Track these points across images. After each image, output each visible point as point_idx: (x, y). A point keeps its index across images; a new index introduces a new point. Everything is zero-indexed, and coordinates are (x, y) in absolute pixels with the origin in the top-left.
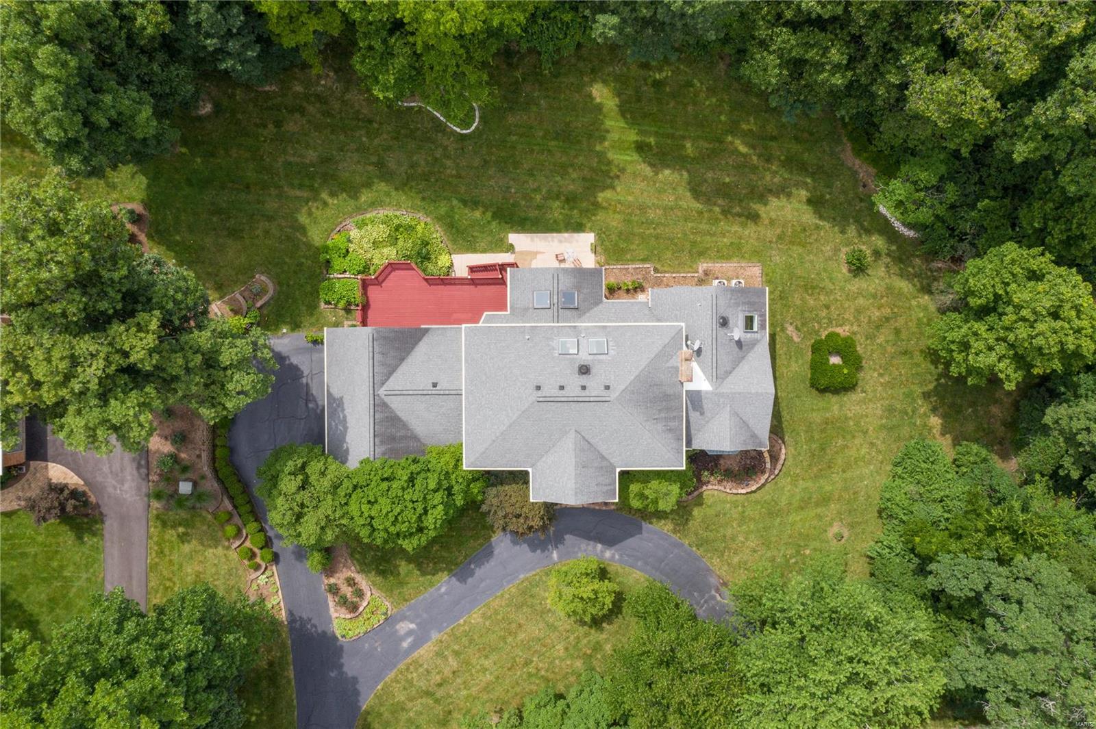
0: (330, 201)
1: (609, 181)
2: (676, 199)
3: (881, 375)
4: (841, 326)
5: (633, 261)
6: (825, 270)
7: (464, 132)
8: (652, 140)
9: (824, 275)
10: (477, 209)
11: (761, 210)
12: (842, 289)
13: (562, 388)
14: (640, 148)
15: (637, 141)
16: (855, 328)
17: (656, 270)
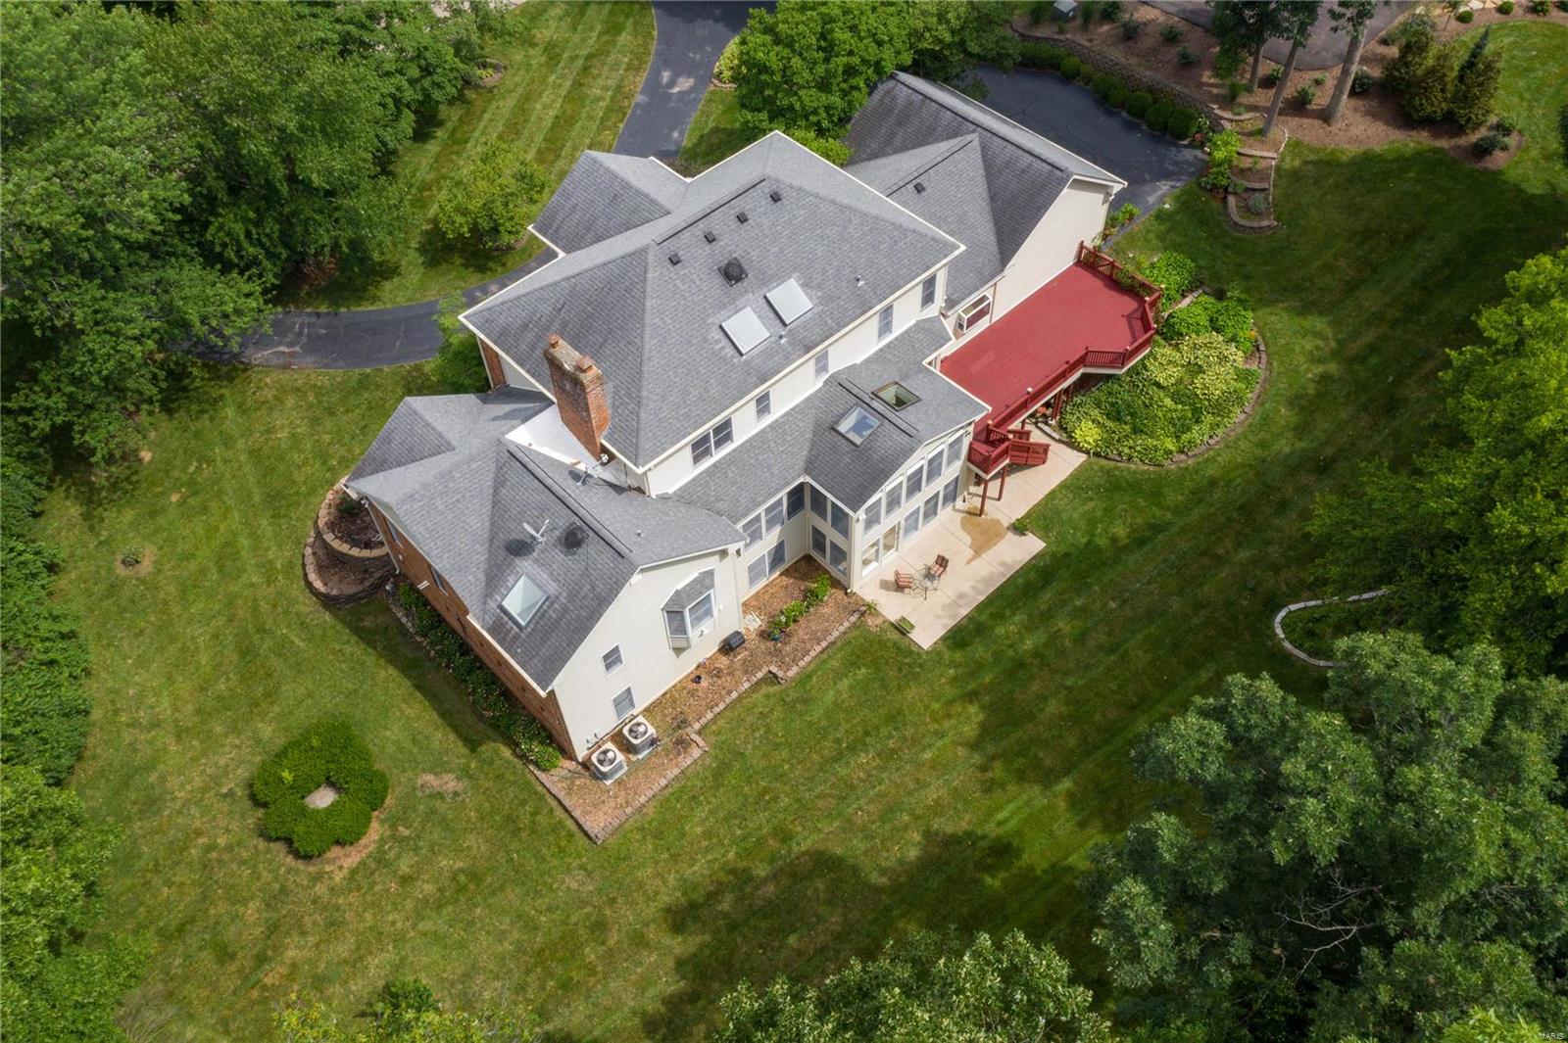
0: (1318, 369)
1: (991, 749)
2: (849, 821)
3: (209, 848)
4: (353, 872)
5: (821, 661)
6: (462, 945)
7: (1283, 613)
8: (993, 882)
9: (458, 933)
10: (1129, 536)
11: (679, 945)
12: (399, 939)
13: (742, 219)
14: (1003, 851)
15: (1018, 856)
16: (320, 889)
17: (772, 678)
